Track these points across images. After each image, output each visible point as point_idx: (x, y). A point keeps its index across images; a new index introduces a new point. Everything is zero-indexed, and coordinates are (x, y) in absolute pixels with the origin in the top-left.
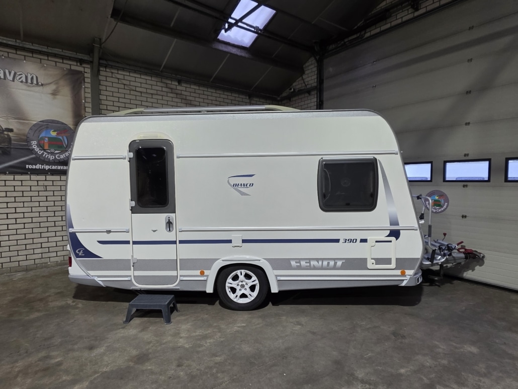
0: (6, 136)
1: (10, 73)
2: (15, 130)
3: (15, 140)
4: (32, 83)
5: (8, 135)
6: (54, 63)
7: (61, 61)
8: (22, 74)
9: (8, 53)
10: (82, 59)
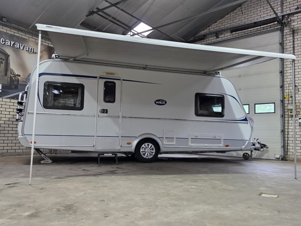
0: (17, 79)
1: (22, 45)
2: (21, 76)
3: (21, 81)
4: (31, 52)
5: (18, 78)
6: (42, 42)
7: (44, 41)
8: (27, 47)
9: (22, 35)
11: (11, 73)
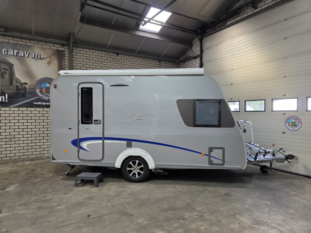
0: (24, 87)
1: (27, 53)
2: (28, 84)
3: (28, 89)
4: (37, 58)
6: (49, 46)
7: (53, 45)
8: (32, 53)
9: (26, 42)
10: (64, 44)
11: (17, 82)
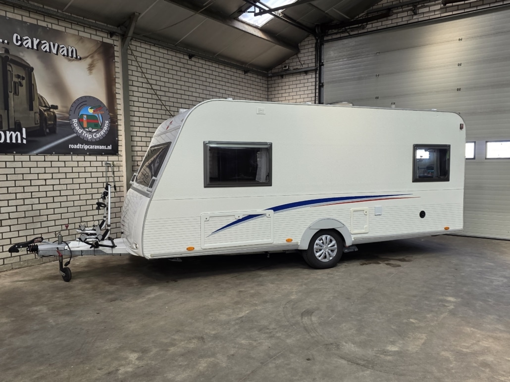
0: (52, 114)
1: (54, 45)
2: (59, 108)
3: (59, 118)
4: (72, 57)
6: (89, 35)
8: (63, 47)
11: (40, 104)
